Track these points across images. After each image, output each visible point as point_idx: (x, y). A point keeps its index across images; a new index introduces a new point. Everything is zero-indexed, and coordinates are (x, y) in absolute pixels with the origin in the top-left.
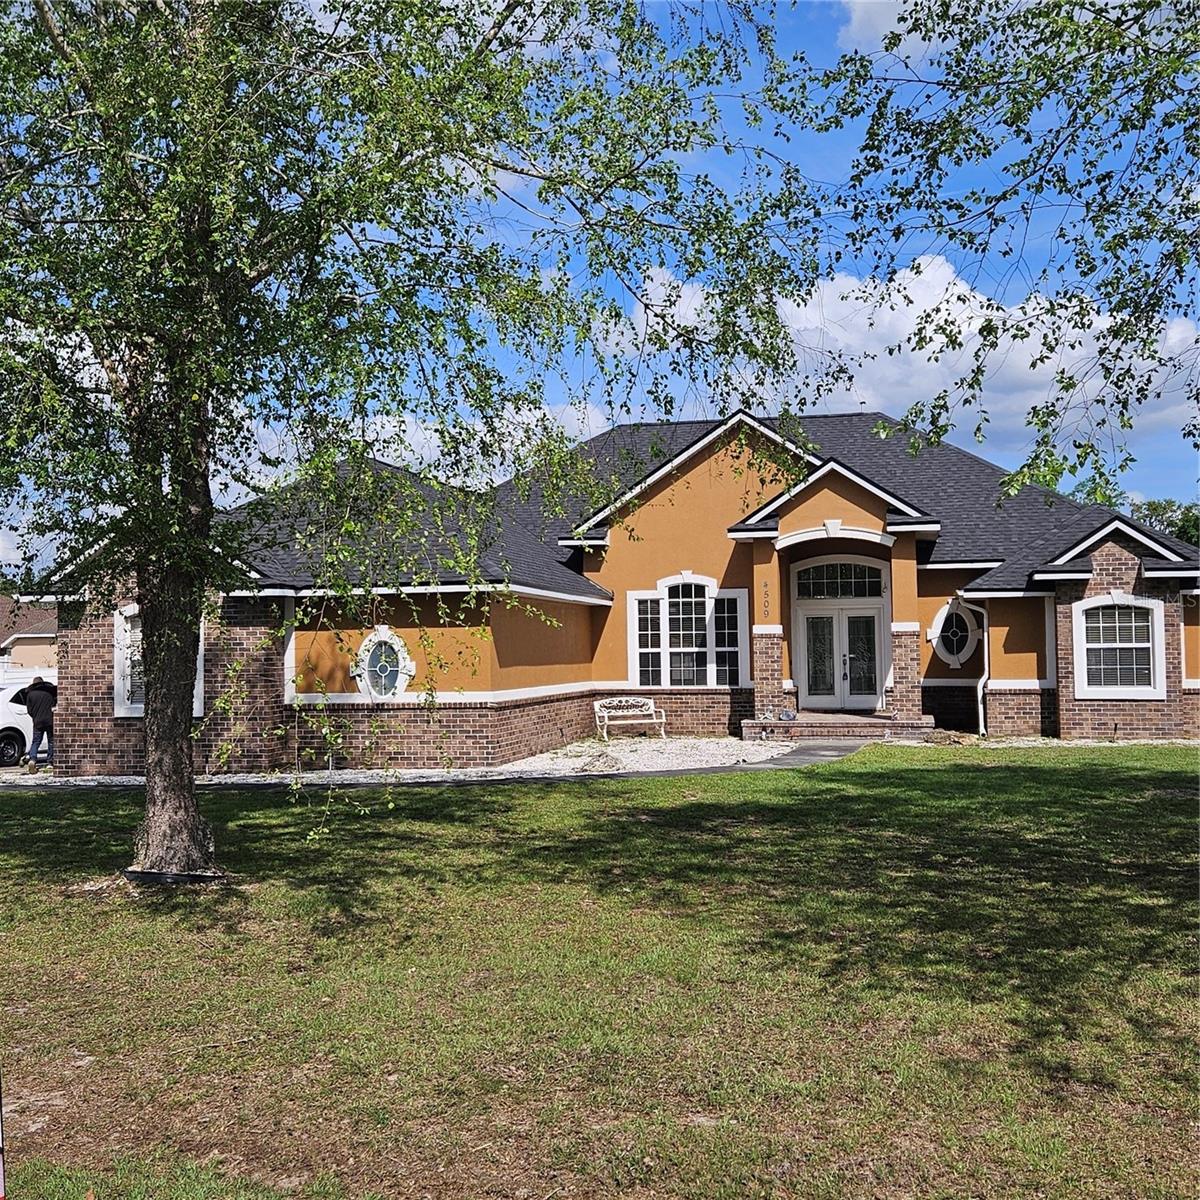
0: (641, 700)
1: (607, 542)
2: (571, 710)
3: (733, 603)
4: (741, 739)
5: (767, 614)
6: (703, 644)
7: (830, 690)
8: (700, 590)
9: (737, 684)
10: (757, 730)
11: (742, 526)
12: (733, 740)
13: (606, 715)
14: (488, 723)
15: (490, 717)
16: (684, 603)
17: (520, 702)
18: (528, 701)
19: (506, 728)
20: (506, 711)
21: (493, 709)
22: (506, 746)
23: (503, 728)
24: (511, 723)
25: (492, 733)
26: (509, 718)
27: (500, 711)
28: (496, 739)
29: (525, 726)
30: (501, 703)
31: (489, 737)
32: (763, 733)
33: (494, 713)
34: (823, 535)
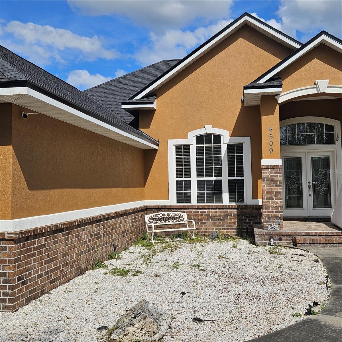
0: (179, 213)
1: (154, 106)
2: (126, 223)
3: (240, 147)
4: (254, 243)
5: (271, 151)
6: (219, 173)
7: (300, 205)
8: (218, 138)
9: (243, 201)
10: (267, 237)
11: (254, 85)
12: (244, 244)
13: (153, 224)
14: (6, 257)
15: (8, 250)
16: (206, 147)
17: (64, 226)
18: (76, 223)
19: (38, 258)
20: (37, 239)
21: (13, 240)
22: (38, 278)
23: (32, 259)
24: (47, 250)
25: (10, 269)
26: (43, 246)
27: (26, 241)
28: (16, 276)
29: (70, 248)
30: (29, 231)
31: (7, 275)
32: (272, 240)
33: (15, 245)
34: (314, 91)
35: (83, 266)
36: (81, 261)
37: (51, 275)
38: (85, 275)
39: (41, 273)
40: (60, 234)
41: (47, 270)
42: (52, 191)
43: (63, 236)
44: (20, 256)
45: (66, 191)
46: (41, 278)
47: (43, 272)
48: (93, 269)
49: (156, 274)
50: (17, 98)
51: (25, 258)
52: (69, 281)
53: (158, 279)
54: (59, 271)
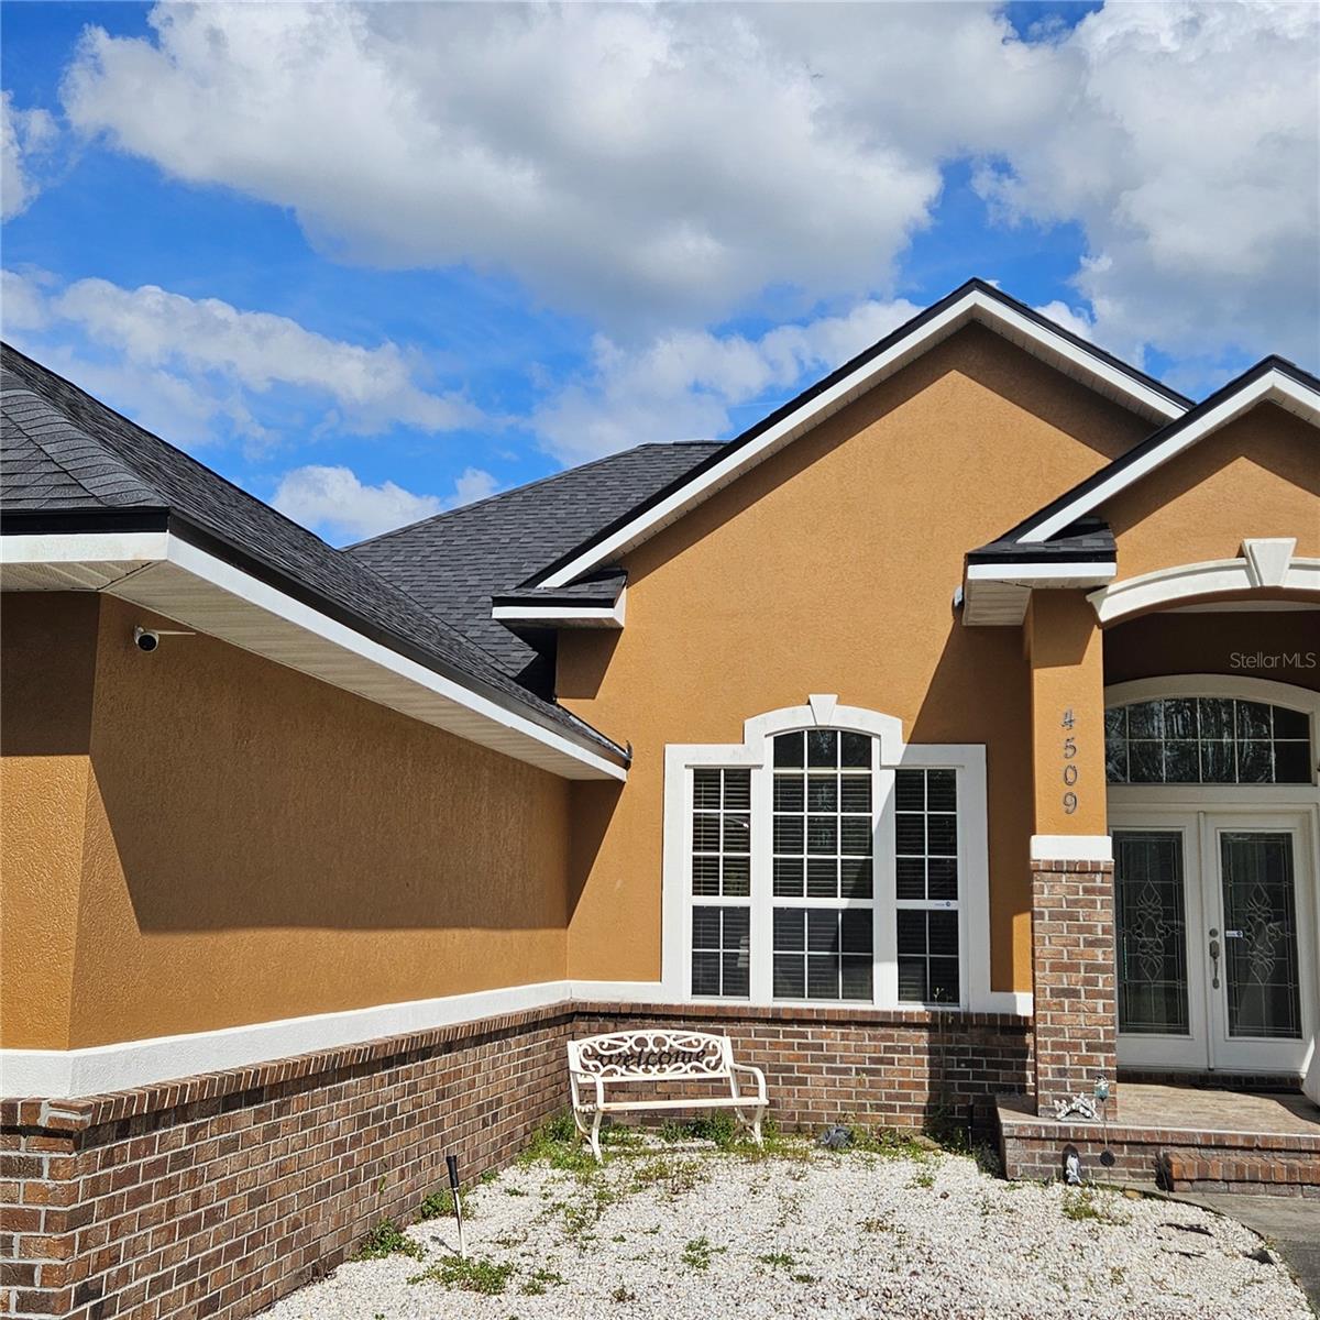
0: (698, 1037)
1: (618, 614)
2: (496, 1071)
4: (1000, 1171)
5: (1070, 803)
6: (862, 886)
7: (1175, 1019)
8: (858, 747)
10: (1051, 1149)
11: (1007, 547)
12: (959, 1171)
13: (599, 1080)
14: (37, 1204)
15: (46, 1174)
16: (813, 781)
17: (263, 1079)
18: (308, 1069)
19: (160, 1207)
20: (161, 1132)
21: (68, 1135)
22: (153, 1292)
23: (136, 1214)
24: (194, 1178)
25: (49, 1252)
26: (182, 1159)
27: (118, 1139)
28: (72, 1282)
29: (281, 1170)
30: (131, 1099)
31: (36, 1275)
32: (1072, 1162)
33: (74, 1155)
34: (1238, 581)
35: (328, 1245)
36: (320, 1224)
37: (204, 1282)
38: (334, 1283)
39: (165, 1271)
40: (247, 1112)
41: (191, 1259)
42: (227, 939)
43: (258, 1119)
44: (92, 1200)
45: (280, 938)
46: (164, 1290)
47: (173, 1267)
48: (364, 1259)
49: (617, 1288)
50: (124, 572)
51: (111, 1207)
52: (268, 1306)
53: (628, 1310)
54: (233, 1262)
